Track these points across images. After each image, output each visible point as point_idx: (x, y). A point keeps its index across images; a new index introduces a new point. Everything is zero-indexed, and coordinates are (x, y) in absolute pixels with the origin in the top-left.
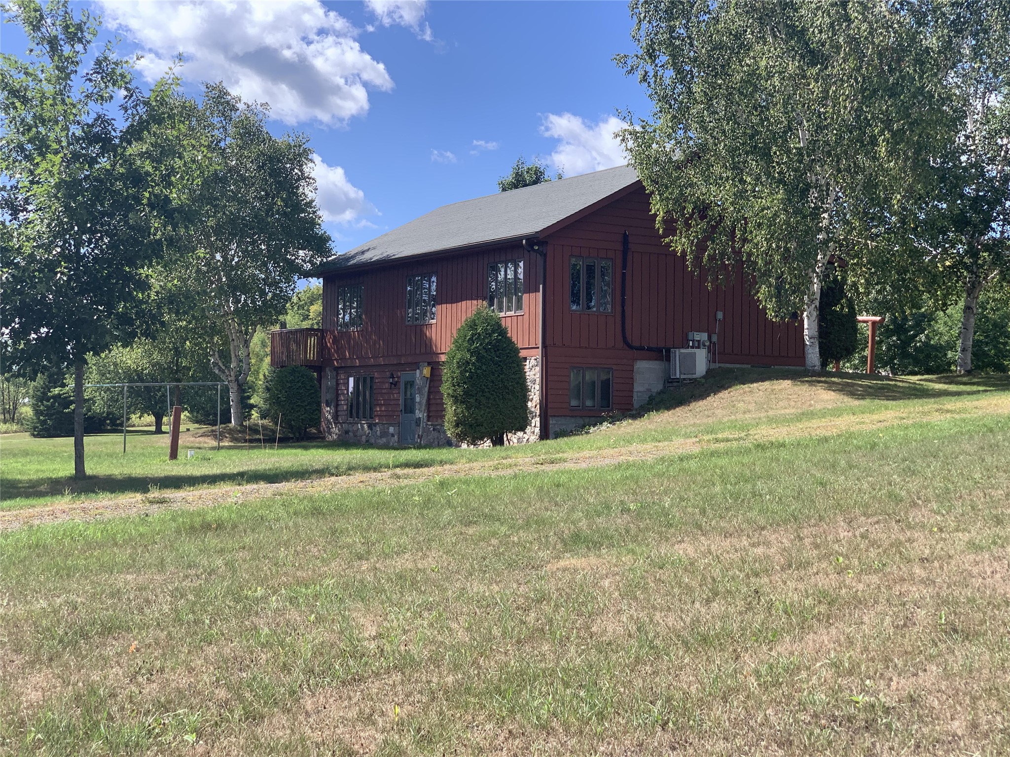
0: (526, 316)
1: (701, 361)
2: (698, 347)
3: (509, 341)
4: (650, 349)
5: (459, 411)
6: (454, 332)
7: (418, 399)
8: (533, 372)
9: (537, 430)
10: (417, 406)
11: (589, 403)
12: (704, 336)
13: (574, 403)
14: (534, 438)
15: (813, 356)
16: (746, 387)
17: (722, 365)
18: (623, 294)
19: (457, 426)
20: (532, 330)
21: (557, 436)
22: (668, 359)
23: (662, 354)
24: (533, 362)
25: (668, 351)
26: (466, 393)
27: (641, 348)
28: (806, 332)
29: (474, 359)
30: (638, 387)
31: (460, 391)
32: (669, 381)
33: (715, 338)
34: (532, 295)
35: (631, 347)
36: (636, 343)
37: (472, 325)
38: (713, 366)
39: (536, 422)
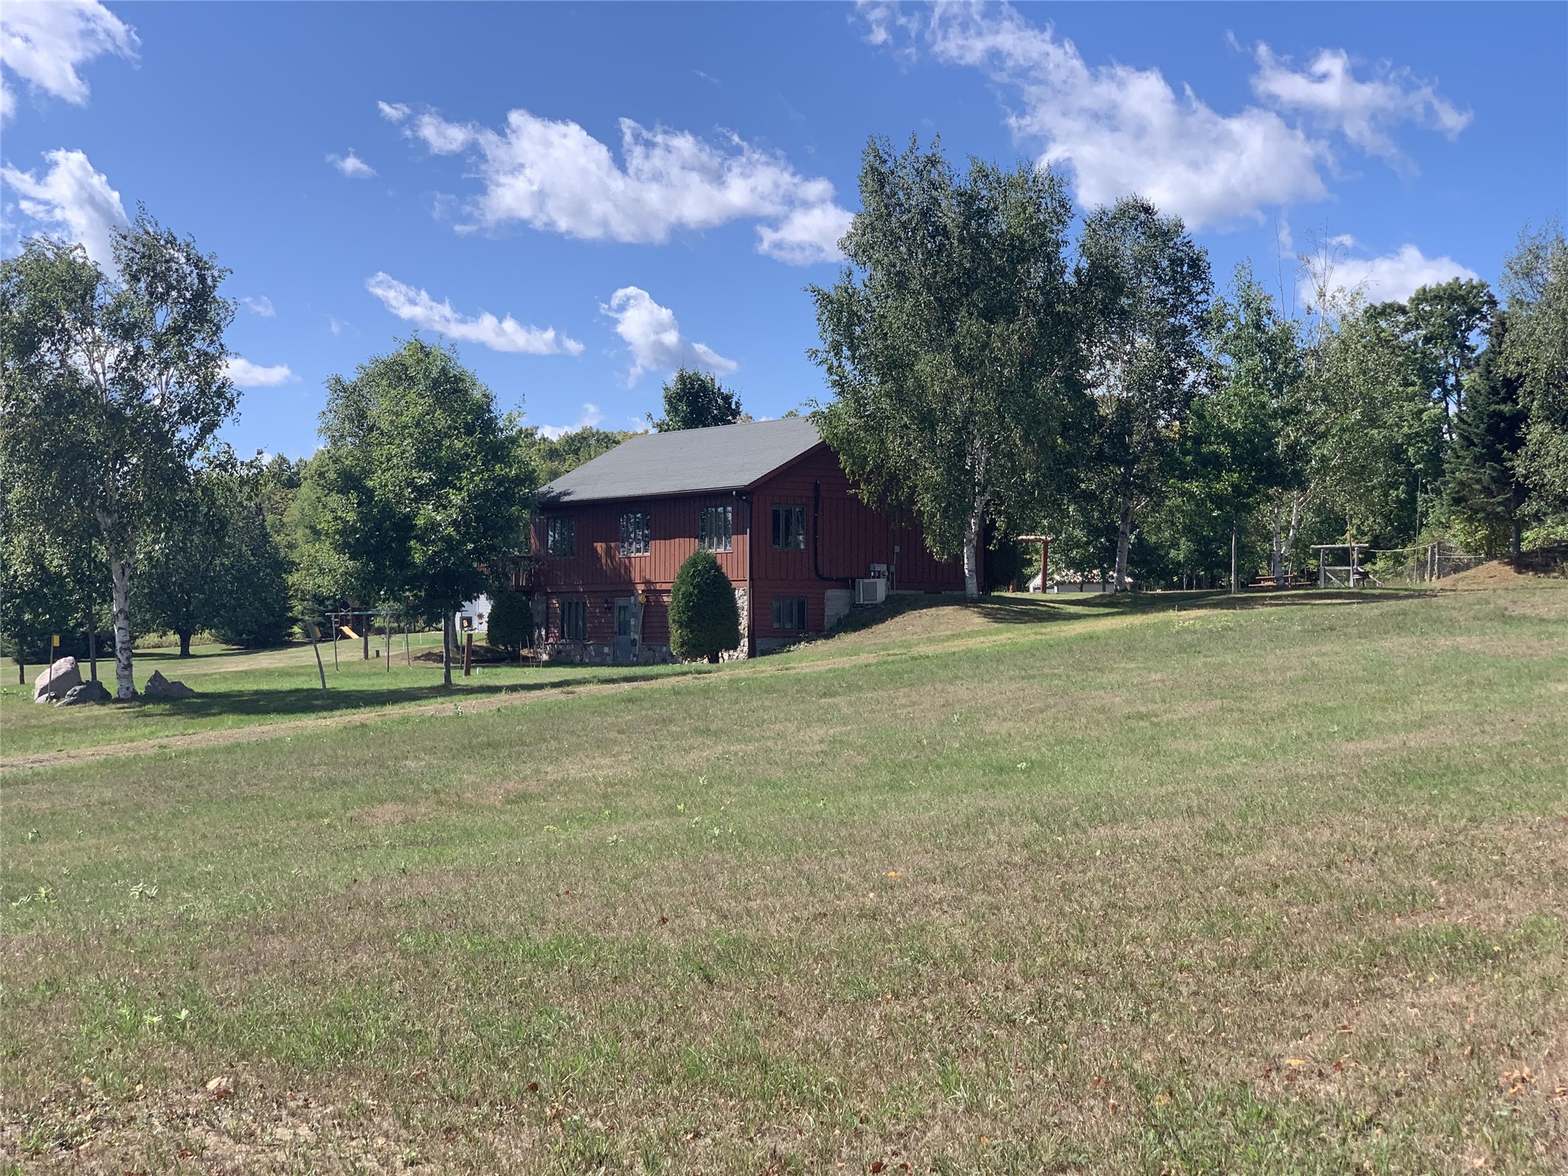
0: (735, 553)
1: (881, 589)
2: (879, 577)
3: (724, 577)
4: (838, 580)
5: (684, 633)
6: (677, 567)
7: (632, 623)
8: (742, 599)
9: (746, 649)
10: (633, 628)
11: (788, 626)
12: (883, 568)
13: (776, 626)
14: (743, 656)
15: (972, 586)
16: (916, 613)
17: (899, 592)
18: (815, 533)
19: (682, 646)
20: (741, 566)
21: (764, 653)
22: (853, 588)
23: (848, 583)
24: (741, 592)
25: (853, 581)
26: (690, 619)
27: (830, 579)
28: (966, 566)
29: (696, 591)
30: (829, 612)
31: (685, 618)
32: (854, 606)
33: (893, 569)
34: (740, 537)
35: (823, 578)
36: (826, 575)
37: (694, 563)
38: (891, 593)
39: (745, 642)
